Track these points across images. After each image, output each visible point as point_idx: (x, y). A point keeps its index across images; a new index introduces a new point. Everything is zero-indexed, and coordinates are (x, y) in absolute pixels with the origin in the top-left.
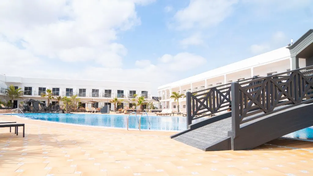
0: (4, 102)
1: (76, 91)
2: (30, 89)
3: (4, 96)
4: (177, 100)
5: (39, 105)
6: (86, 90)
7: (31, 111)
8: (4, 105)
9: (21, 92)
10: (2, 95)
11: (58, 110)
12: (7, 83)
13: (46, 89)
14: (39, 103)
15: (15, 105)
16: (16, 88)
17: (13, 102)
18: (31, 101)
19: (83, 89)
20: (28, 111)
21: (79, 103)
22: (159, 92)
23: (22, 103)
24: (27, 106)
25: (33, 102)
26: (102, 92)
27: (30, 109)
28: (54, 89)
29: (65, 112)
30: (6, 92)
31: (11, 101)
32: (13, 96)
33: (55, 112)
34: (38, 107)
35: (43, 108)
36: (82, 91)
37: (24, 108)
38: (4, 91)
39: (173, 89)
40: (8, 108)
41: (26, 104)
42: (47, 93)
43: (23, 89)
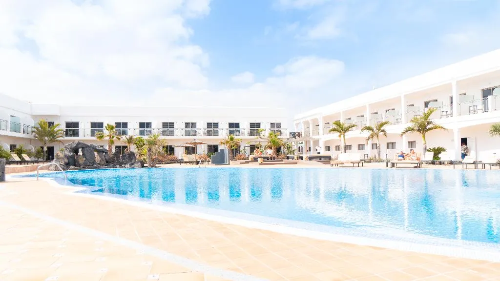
0: (30, 150)
1: (156, 128)
2: (76, 125)
3: (30, 140)
4: (342, 136)
5: (96, 153)
6: (175, 125)
7: (79, 166)
8: (29, 155)
9: (59, 130)
10: (25, 137)
11: (133, 161)
12: (35, 117)
13: (105, 125)
14: (95, 149)
15: (50, 155)
16: (51, 124)
17: (45, 149)
18: (79, 146)
19: (169, 123)
20: (75, 165)
21: (163, 147)
22: (297, 125)
23: (62, 151)
24: (72, 157)
25: (83, 148)
26: (201, 127)
27: (78, 162)
28: (118, 125)
29: (145, 165)
30: (33, 132)
31: (42, 148)
32: (46, 138)
33: (128, 166)
34: (93, 158)
35: (104, 159)
36: (168, 127)
37: (66, 161)
38: (30, 129)
39: (324, 118)
40: (37, 162)
41: (70, 152)
42: (106, 132)
43: (63, 127)
